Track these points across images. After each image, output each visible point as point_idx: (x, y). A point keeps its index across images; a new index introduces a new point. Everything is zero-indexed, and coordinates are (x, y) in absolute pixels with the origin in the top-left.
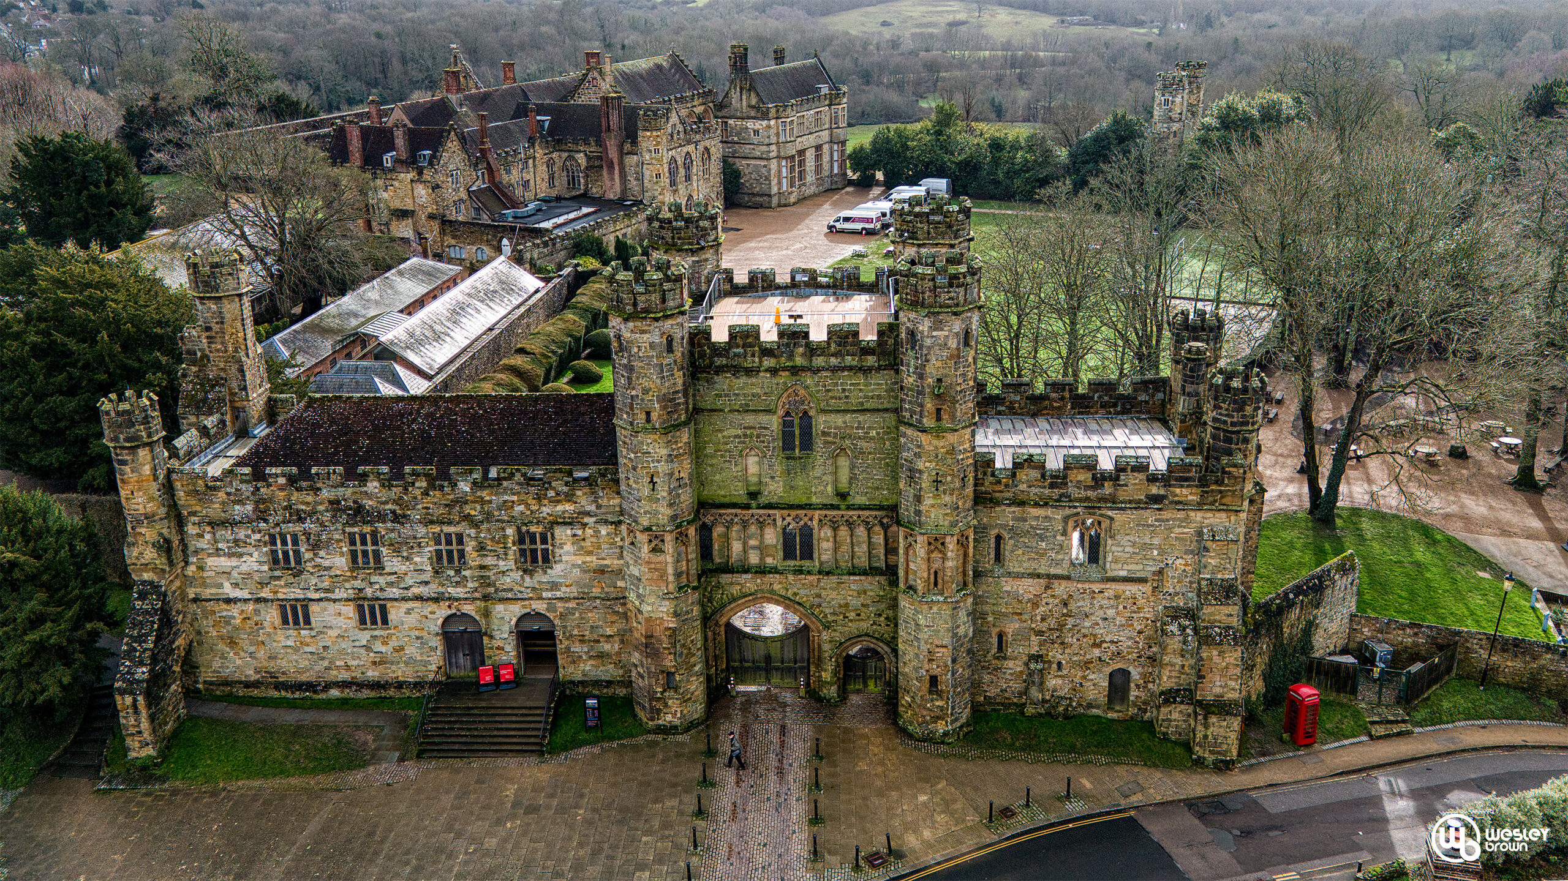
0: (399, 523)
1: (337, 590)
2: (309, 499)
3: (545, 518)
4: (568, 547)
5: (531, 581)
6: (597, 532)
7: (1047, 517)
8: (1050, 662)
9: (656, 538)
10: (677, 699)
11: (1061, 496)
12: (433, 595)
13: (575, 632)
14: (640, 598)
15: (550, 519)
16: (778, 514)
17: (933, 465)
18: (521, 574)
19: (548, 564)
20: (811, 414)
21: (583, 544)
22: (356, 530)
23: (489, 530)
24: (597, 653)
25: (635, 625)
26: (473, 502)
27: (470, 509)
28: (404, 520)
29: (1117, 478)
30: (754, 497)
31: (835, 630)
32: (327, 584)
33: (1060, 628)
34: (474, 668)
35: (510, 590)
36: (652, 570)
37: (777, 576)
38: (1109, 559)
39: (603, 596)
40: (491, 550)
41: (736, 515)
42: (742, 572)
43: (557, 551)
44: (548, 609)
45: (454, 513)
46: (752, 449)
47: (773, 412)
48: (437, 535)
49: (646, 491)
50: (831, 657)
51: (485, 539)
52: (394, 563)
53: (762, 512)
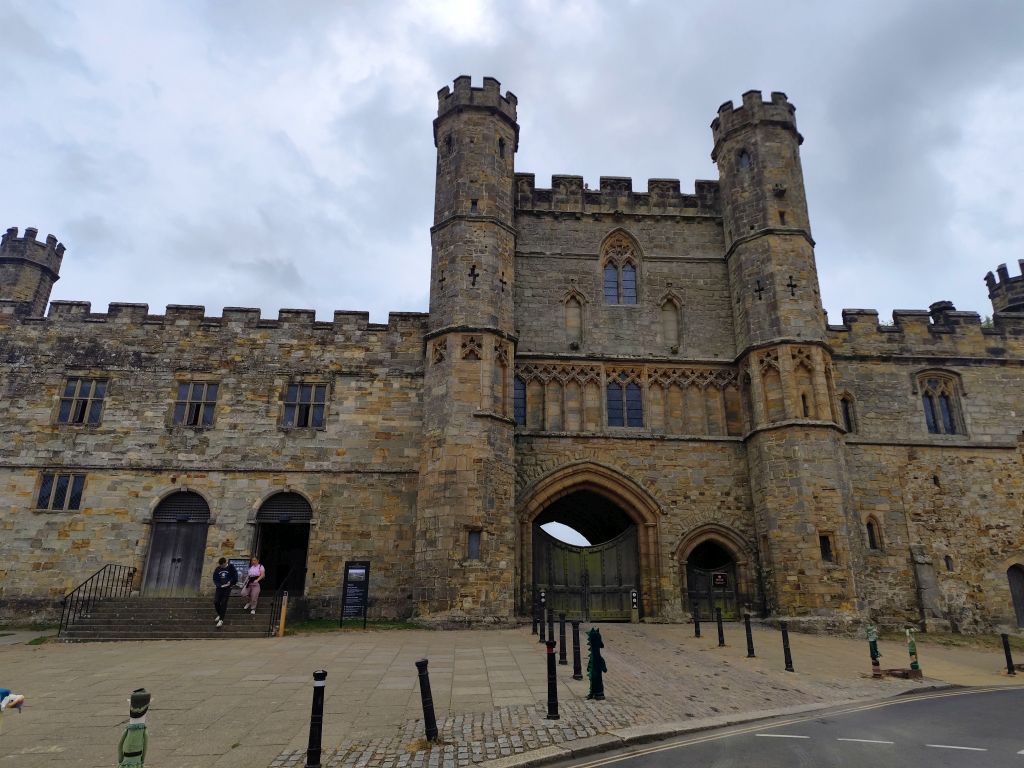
0: (140, 367)
1: (23, 453)
3: (327, 367)
4: (350, 403)
5: (294, 446)
6: (387, 384)
7: (892, 374)
8: (935, 557)
9: (472, 341)
10: (482, 570)
11: (902, 350)
12: (156, 463)
13: (339, 521)
14: (443, 422)
15: (333, 368)
16: (602, 367)
17: (785, 268)
18: (282, 435)
19: (320, 424)
20: (636, 261)
21: (369, 399)
22: (81, 373)
23: (253, 381)
24: (363, 553)
25: (430, 469)
26: (241, 345)
27: (235, 354)
28: (148, 364)
29: (952, 332)
30: (575, 347)
31: (675, 515)
32: (13, 443)
33: (936, 510)
34: (182, 582)
35: (264, 457)
36: (463, 381)
37: (602, 441)
38: (968, 421)
39: (384, 469)
40: (249, 405)
41: (554, 368)
42: (560, 437)
43: (333, 407)
44: (311, 486)
45: (214, 359)
46: (573, 297)
47: (596, 257)
48: (183, 383)
49: (465, 284)
50: (673, 554)
51: (245, 390)
52: (115, 417)
53: (583, 363)
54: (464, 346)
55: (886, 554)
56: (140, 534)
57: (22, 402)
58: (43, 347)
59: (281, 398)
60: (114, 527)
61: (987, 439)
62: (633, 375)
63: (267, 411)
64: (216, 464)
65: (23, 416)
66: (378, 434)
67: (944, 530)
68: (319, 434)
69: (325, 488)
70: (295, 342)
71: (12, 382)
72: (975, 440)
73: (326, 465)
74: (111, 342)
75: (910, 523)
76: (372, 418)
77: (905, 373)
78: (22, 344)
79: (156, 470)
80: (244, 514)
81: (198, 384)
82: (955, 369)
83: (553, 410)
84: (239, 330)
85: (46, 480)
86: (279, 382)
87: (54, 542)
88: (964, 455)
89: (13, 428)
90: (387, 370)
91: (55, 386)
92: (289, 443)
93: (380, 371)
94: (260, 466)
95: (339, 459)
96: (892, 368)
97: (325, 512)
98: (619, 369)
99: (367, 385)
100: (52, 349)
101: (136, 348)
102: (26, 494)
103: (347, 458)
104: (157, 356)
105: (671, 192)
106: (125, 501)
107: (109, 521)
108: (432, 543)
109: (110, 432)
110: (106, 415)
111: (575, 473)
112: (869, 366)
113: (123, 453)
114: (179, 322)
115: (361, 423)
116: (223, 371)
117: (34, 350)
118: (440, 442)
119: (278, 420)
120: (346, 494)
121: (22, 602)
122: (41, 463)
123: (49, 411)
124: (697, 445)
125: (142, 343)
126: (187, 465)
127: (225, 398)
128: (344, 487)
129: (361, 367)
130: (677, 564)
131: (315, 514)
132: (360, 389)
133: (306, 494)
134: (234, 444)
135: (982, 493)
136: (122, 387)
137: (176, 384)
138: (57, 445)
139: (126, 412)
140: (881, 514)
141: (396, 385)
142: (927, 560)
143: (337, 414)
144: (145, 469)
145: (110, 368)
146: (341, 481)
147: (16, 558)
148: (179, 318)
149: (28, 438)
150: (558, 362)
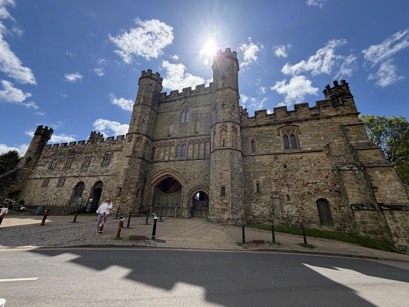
0: (80, 154)
1: (58, 174)
2: (65, 149)
3: (113, 149)
7: (270, 130)
8: (283, 195)
11: (275, 121)
12: (78, 175)
13: (108, 188)
16: (176, 141)
17: (221, 100)
22: (71, 157)
23: (99, 155)
27: (97, 149)
30: (169, 136)
31: (190, 183)
33: (285, 177)
37: (172, 162)
38: (301, 143)
40: (96, 161)
45: (93, 150)
46: (172, 122)
47: (179, 110)
50: (187, 195)
51: (97, 157)
53: (171, 140)
55: (262, 194)
56: (72, 192)
57: (60, 164)
58: (66, 152)
59: (103, 158)
61: (309, 149)
62: (184, 142)
63: (99, 161)
64: (88, 175)
65: (60, 167)
67: (287, 185)
68: (108, 166)
69: (107, 179)
70: (108, 144)
71: (60, 160)
72: (304, 149)
73: (108, 174)
74: (77, 149)
75: (273, 183)
77: (275, 129)
78: (63, 152)
80: (90, 186)
81: (89, 157)
82: (297, 124)
83: (162, 155)
85: (60, 180)
86: (103, 154)
87: (58, 194)
88: (298, 156)
89: (57, 169)
91: (66, 160)
92: (102, 169)
94: (95, 175)
98: (181, 140)
101: (80, 150)
102: (56, 183)
103: (112, 171)
104: (83, 151)
105: (202, 88)
106: (71, 184)
107: (67, 189)
109: (72, 169)
110: (72, 165)
111: (164, 172)
112: (261, 128)
113: (73, 173)
114: (89, 143)
115: (117, 163)
116: (94, 153)
119: (101, 164)
120: (110, 181)
122: (60, 176)
123: (64, 165)
124: (199, 161)
126: (83, 175)
127: (93, 159)
129: (119, 149)
130: (188, 199)
131: (104, 186)
132: (118, 154)
133: (103, 181)
134: (92, 170)
135: (306, 170)
136: (76, 159)
137: (85, 157)
138: (63, 172)
139: (75, 164)
140: (262, 180)
142: (277, 196)
143: (112, 161)
144: (75, 177)
145: (75, 155)
146: (110, 177)
147: (52, 197)
149: (59, 171)
150: (164, 141)
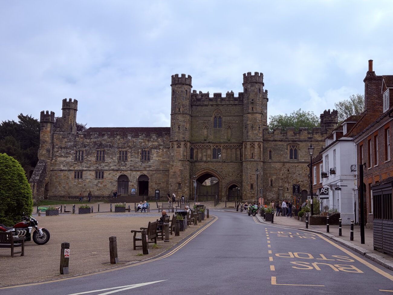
1: (91, 167)
2: (88, 141)
4: (155, 155)
5: (144, 165)
6: (163, 150)
7: (282, 145)
8: (285, 188)
9: (179, 143)
10: (181, 191)
11: (286, 138)
12: (117, 169)
13: (154, 181)
14: (173, 161)
15: (151, 147)
16: (211, 145)
17: (251, 122)
18: (141, 163)
19: (149, 159)
20: (221, 117)
21: (159, 154)
22: (99, 150)
23: (134, 150)
24: (160, 187)
25: (171, 171)
26: (131, 142)
27: (130, 144)
28: (112, 147)
29: (300, 133)
30: (205, 140)
31: (226, 179)
32: (89, 165)
33: (287, 177)
34: (125, 193)
35: (138, 167)
36: (177, 153)
37: (211, 163)
38: (299, 156)
39: (163, 170)
40: (134, 156)
41: (201, 145)
42: (201, 162)
43: (152, 156)
44: (148, 173)
45: (126, 145)
46: (206, 127)
47: (211, 116)
48: (120, 151)
49: (177, 130)
50: (225, 187)
51: (133, 152)
52: (108, 160)
53: (207, 144)
54: (177, 144)
55: (273, 187)
56: (116, 184)
57: (89, 156)
58: (91, 144)
59: (140, 154)
60: (111, 182)
61: (303, 160)
62: (219, 146)
63: (138, 157)
64: (129, 169)
65: (90, 159)
66: (161, 162)
67: (288, 182)
68: (149, 162)
69: (151, 174)
70: (142, 141)
71: (86, 152)
72: (300, 161)
73: (151, 169)
74: (104, 142)
75: (280, 180)
76: (160, 158)
77: (286, 144)
78: (86, 143)
79: (117, 170)
80: (135, 179)
81: (123, 152)
82: (299, 143)
83: (200, 155)
84: (130, 138)
85: (96, 173)
86: (140, 150)
87: (100, 185)
88: (296, 165)
89: (88, 162)
90: (162, 147)
91: (95, 153)
92: (143, 164)
93: (161, 147)
94: (137, 169)
95: (154, 167)
96: (283, 143)
97: (151, 179)
98: (216, 145)
99: (158, 151)
100: (93, 144)
101: (109, 143)
102: (93, 176)
103: (155, 167)
104: (114, 145)
105: (232, 97)
106: (112, 177)
107: (110, 181)
108: (172, 186)
109: (107, 163)
110: (106, 159)
111: (204, 170)
112: (277, 142)
113: (110, 167)
114: (118, 137)
115: (157, 159)
116: (128, 148)
117: (89, 145)
118: (173, 166)
119: (140, 159)
120: (155, 175)
121: (96, 197)
122: (95, 169)
123: (95, 158)
124: (232, 163)
125: (111, 142)
126: (123, 169)
127: (129, 154)
128: (155, 173)
129: (157, 146)
130: (225, 190)
131: (149, 179)
132: (157, 152)
133: (147, 175)
134: (132, 165)
135: (299, 173)
136: (108, 153)
137: (119, 152)
138: (97, 165)
139: (110, 158)
140: (274, 178)
141: (165, 151)
142: (282, 189)
143: (153, 157)
144: (115, 170)
145: (105, 148)
146: (154, 172)
147: (94, 188)
148: (117, 136)
149: (92, 164)
150: (201, 144)
